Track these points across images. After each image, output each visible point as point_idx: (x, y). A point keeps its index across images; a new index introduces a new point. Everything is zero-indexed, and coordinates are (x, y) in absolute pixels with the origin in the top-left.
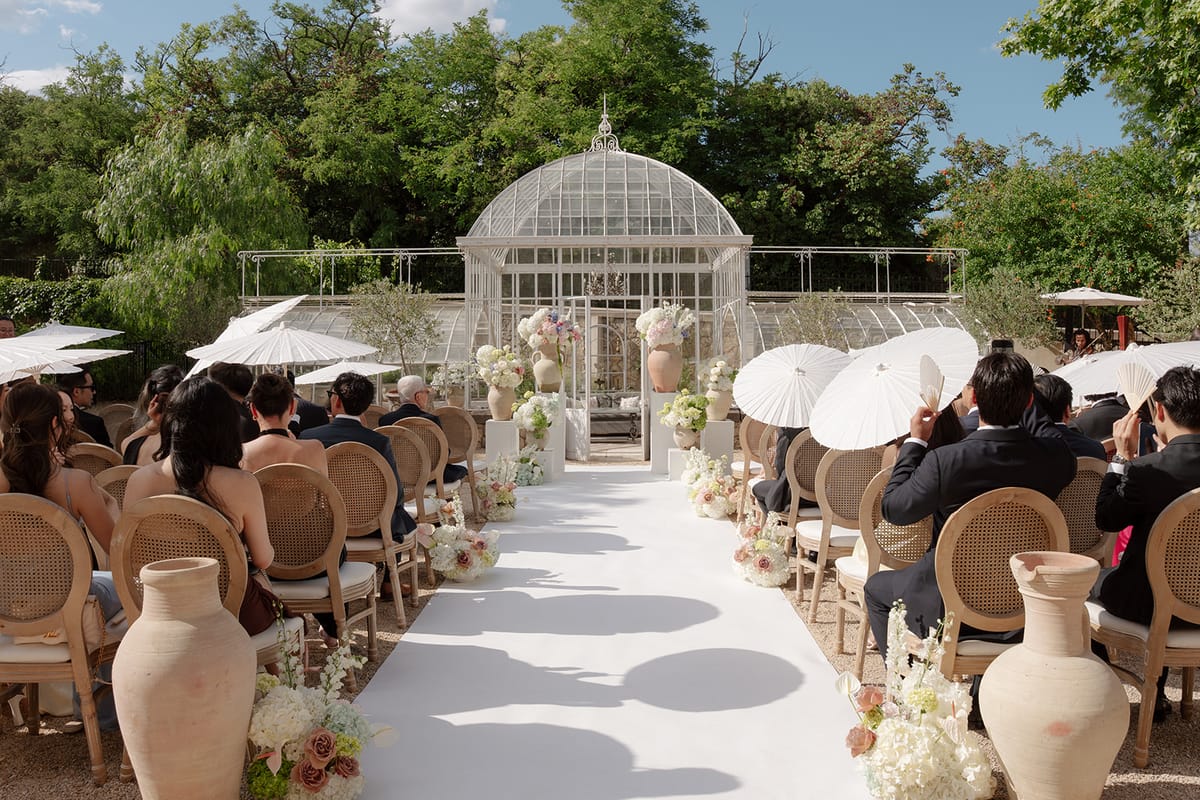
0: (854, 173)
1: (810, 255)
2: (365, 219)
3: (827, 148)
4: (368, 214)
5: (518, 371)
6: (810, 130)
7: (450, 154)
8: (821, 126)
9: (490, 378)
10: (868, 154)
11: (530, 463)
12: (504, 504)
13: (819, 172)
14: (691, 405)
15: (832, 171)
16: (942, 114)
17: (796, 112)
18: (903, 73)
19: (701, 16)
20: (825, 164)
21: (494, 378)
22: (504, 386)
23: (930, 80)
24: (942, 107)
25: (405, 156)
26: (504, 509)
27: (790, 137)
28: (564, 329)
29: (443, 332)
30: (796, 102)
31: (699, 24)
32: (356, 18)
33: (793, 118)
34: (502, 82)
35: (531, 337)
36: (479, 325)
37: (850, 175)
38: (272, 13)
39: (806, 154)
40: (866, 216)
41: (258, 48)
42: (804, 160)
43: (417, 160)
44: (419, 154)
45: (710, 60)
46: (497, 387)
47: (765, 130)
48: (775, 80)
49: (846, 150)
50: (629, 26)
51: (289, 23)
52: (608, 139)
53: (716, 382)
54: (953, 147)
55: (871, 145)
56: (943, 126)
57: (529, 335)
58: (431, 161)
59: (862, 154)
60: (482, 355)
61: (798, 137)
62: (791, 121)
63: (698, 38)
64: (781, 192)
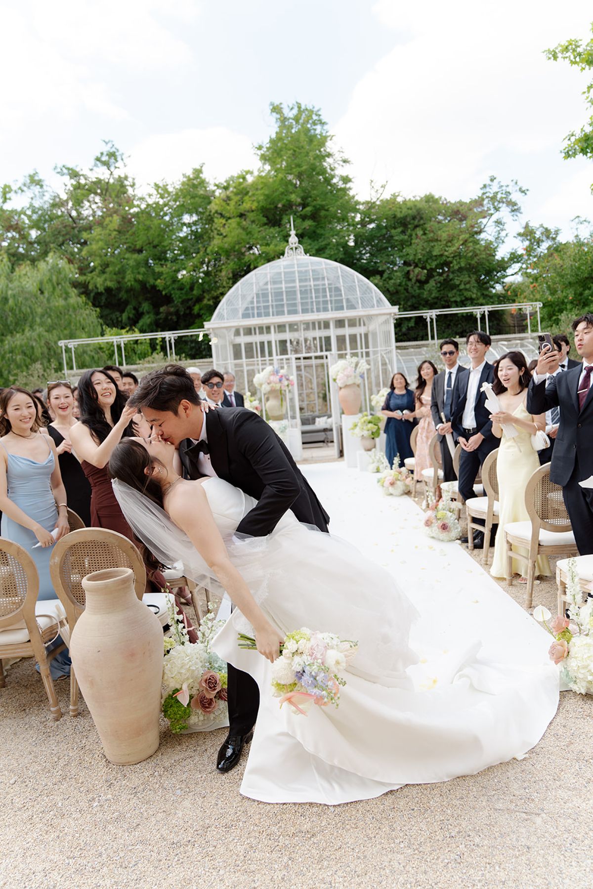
0: (455, 256)
1: (434, 316)
3: (437, 240)
4: (135, 308)
6: (424, 229)
8: (432, 225)
10: (465, 243)
13: (432, 257)
14: (370, 422)
15: (441, 255)
16: (515, 208)
17: (414, 218)
18: (488, 182)
20: (435, 252)
23: (507, 186)
24: (515, 204)
27: (411, 236)
28: (284, 379)
30: (415, 211)
33: (412, 222)
34: (216, 212)
35: (264, 386)
37: (453, 257)
38: (54, 173)
40: (465, 285)
41: (47, 197)
45: (352, 186)
47: (393, 232)
48: (398, 196)
49: (450, 241)
51: (67, 179)
52: (296, 248)
54: (522, 231)
55: (468, 236)
56: (515, 218)
57: (261, 385)
58: (175, 271)
59: (461, 242)
61: (416, 235)
62: (410, 224)
63: (345, 171)
64: (408, 272)
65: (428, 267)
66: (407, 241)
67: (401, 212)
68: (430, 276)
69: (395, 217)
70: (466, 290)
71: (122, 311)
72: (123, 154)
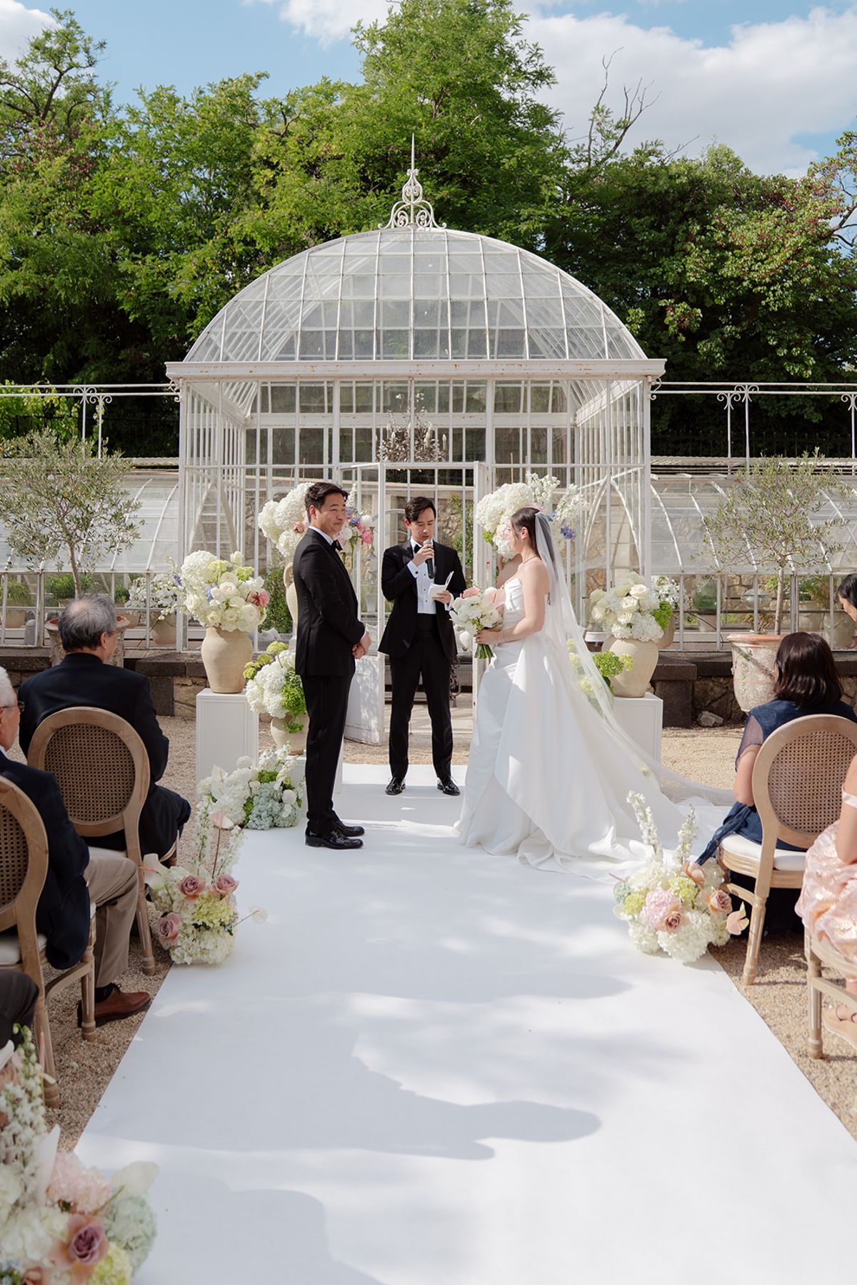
0: (774, 283)
1: (747, 396)
2: (66, 354)
3: (732, 247)
4: (70, 348)
5: (257, 600)
6: (704, 222)
7: (190, 262)
8: (724, 213)
9: (205, 614)
10: (797, 254)
11: (277, 786)
12: (208, 928)
13: (721, 283)
17: (683, 195)
19: (545, 62)
20: (728, 270)
21: (212, 614)
22: (231, 628)
25: (125, 265)
26: (209, 940)
27: (673, 234)
29: (143, 522)
31: (541, 76)
32: (62, 74)
33: (678, 204)
34: (261, 159)
35: (283, 537)
36: (205, 509)
37: (769, 285)
39: (700, 256)
40: (790, 348)
42: (696, 264)
43: (142, 270)
44: (144, 263)
45: (555, 131)
46: (219, 630)
48: (650, 153)
50: (445, 73)
52: (417, 209)
53: (630, 625)
57: (277, 532)
59: (789, 253)
60: (191, 571)
61: (686, 231)
63: (542, 96)
64: (663, 311)
65: (709, 304)
66: (664, 244)
67: (655, 183)
68: (710, 325)
69: (641, 191)
70: (790, 358)
71: (44, 353)
72: (90, 39)
